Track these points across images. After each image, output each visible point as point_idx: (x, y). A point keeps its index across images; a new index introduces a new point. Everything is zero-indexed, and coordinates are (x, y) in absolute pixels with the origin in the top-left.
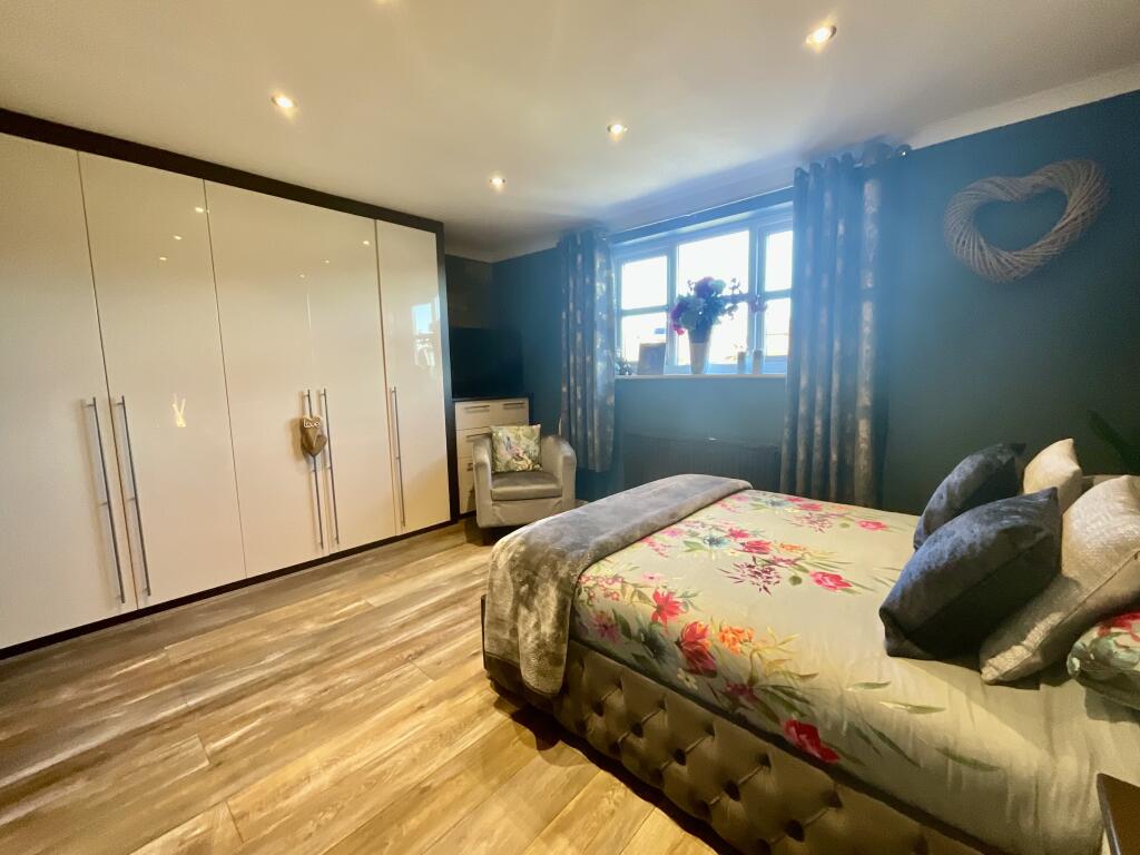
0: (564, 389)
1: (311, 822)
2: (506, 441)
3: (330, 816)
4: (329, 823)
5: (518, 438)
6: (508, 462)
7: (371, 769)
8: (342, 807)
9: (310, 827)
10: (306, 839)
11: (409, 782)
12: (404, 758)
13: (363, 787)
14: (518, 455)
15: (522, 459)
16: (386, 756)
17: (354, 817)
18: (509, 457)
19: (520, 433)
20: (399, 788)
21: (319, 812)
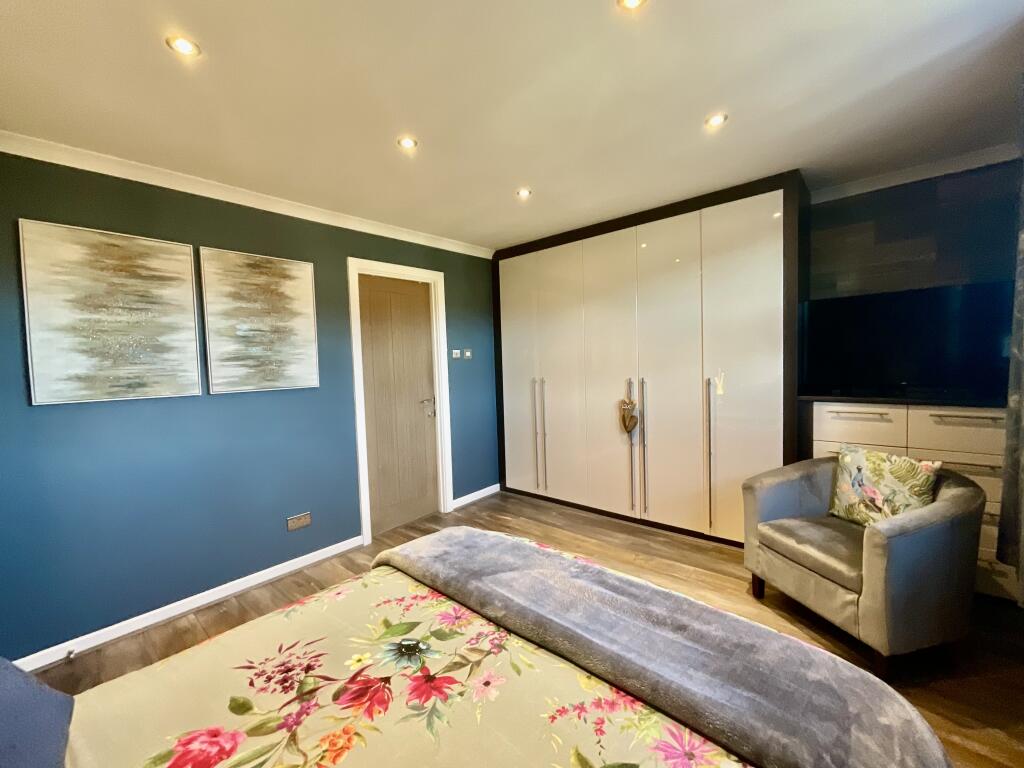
2: (855, 472)
5: (878, 473)
6: (851, 506)
14: (873, 501)
15: (880, 510)
18: (855, 499)
19: (886, 466)
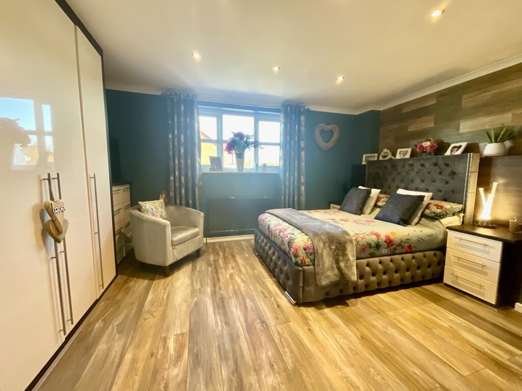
0: (172, 178)
1: (375, 377)
2: (151, 210)
3: (372, 370)
4: (376, 370)
7: (346, 352)
8: (367, 365)
9: (378, 378)
10: (385, 380)
11: (357, 342)
12: (342, 341)
13: (357, 357)
16: (339, 346)
17: (374, 361)
19: (156, 205)
20: (359, 345)
21: (369, 374)
